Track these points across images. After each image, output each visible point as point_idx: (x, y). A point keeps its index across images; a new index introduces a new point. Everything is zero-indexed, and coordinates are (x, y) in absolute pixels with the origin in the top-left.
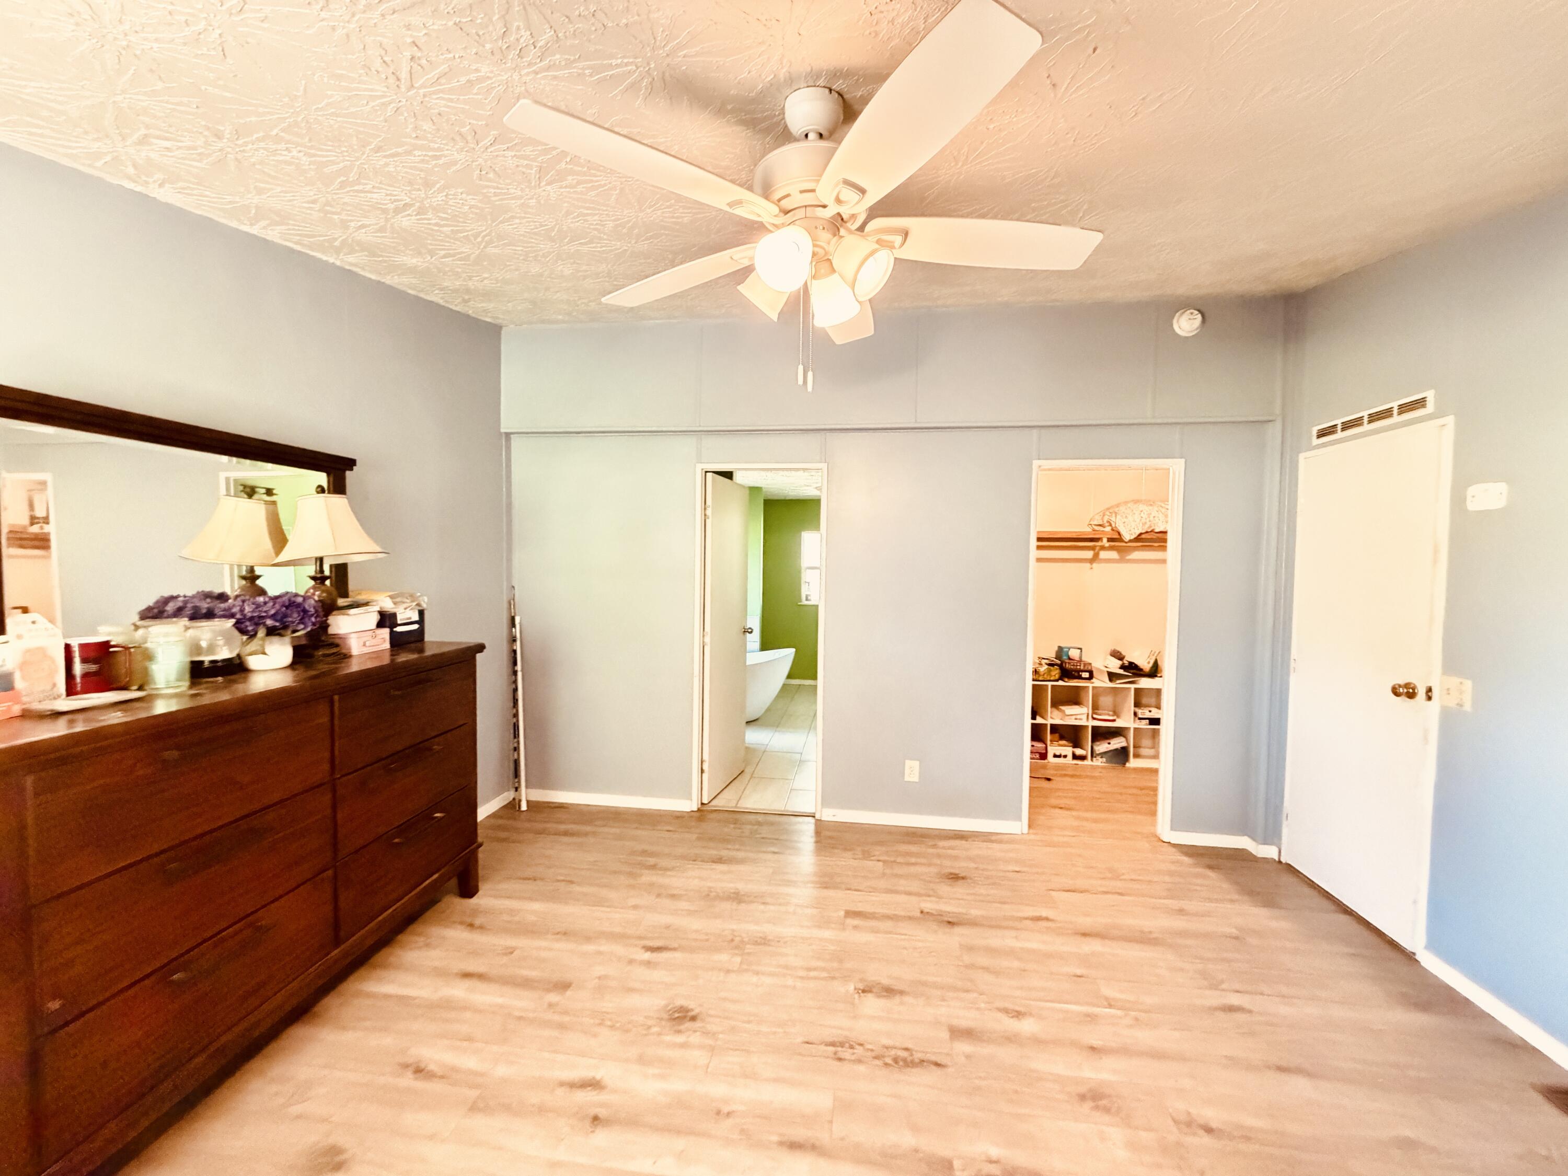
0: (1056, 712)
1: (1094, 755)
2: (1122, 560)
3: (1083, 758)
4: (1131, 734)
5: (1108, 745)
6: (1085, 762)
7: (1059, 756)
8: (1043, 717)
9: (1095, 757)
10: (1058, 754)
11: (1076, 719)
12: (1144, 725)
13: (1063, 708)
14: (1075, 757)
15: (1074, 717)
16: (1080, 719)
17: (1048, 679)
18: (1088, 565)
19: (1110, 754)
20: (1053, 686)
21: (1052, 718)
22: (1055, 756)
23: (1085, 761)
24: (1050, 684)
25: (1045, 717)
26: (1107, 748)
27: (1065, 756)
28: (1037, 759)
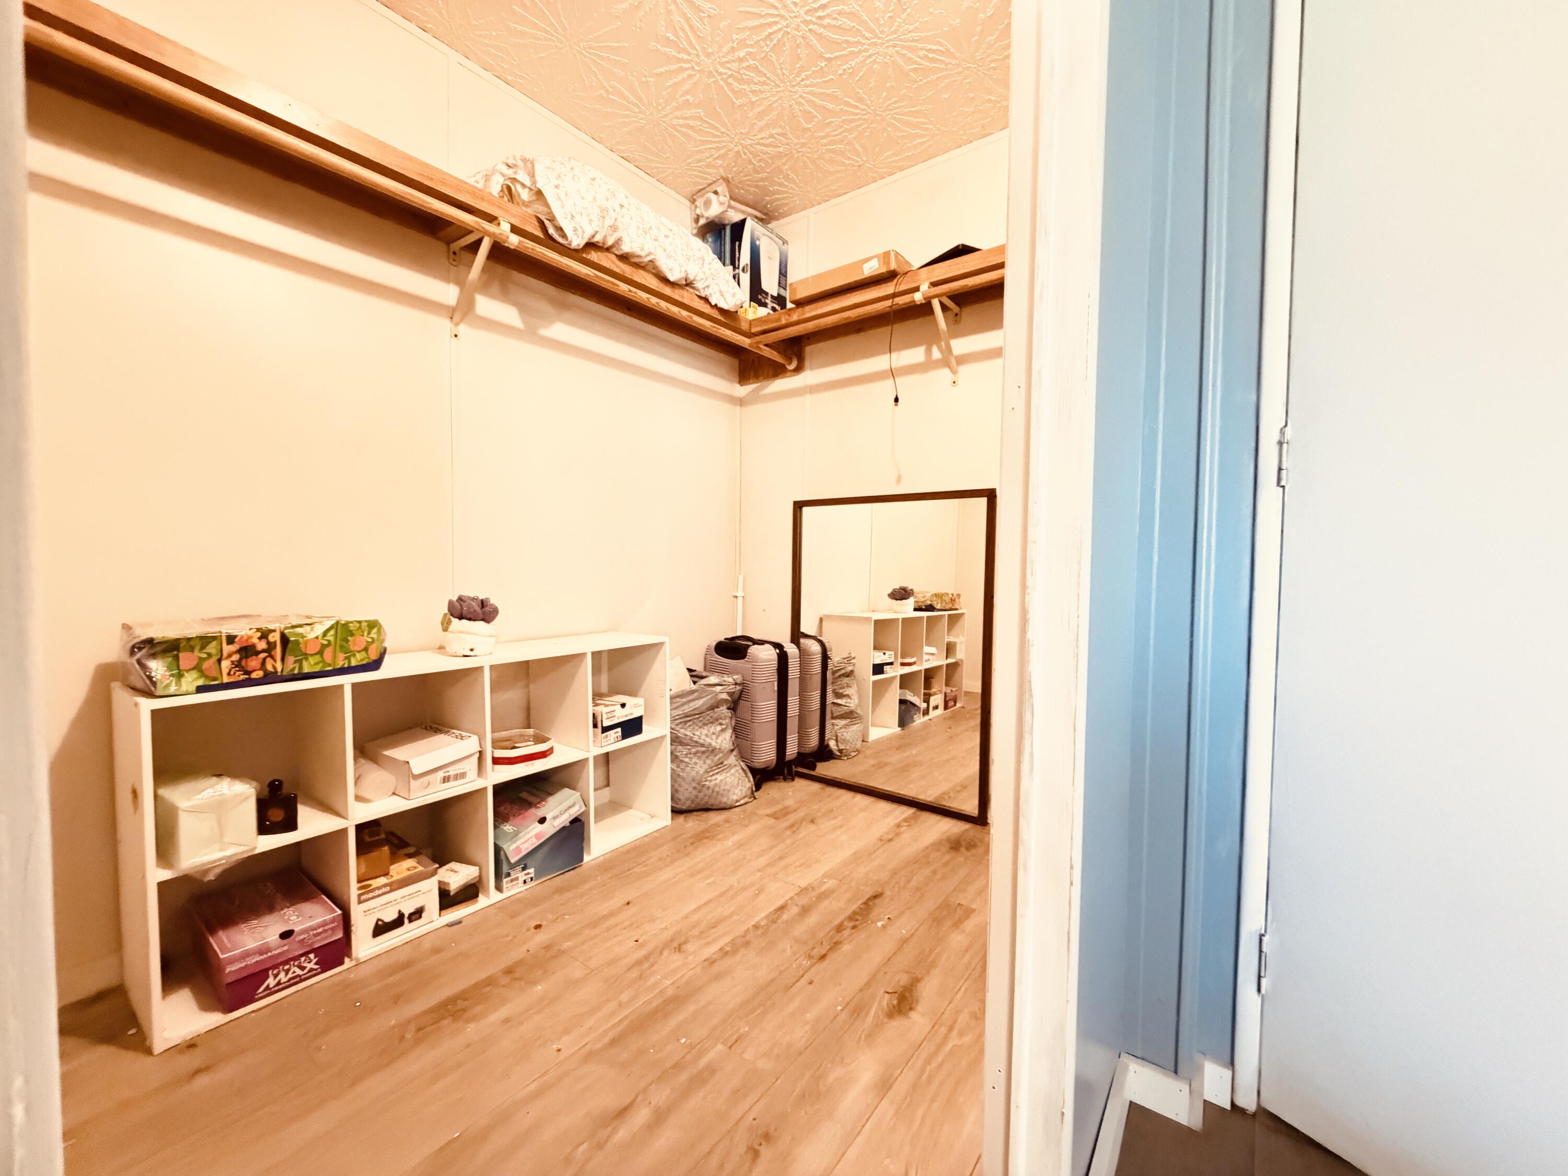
0: (376, 776)
1: (505, 868)
2: (530, 334)
3: (470, 892)
4: (591, 775)
5: (540, 827)
6: (482, 902)
7: (398, 922)
8: (327, 807)
9: (508, 875)
10: (389, 916)
11: (446, 780)
12: (613, 742)
13: (398, 753)
14: (447, 900)
15: (441, 774)
16: (458, 777)
17: (341, 663)
18: (445, 324)
19: (546, 849)
20: (355, 686)
21: (358, 798)
22: (381, 929)
23: (481, 897)
24: (347, 681)
25: (338, 807)
26: (537, 836)
27: (418, 914)
28: (312, 974)
